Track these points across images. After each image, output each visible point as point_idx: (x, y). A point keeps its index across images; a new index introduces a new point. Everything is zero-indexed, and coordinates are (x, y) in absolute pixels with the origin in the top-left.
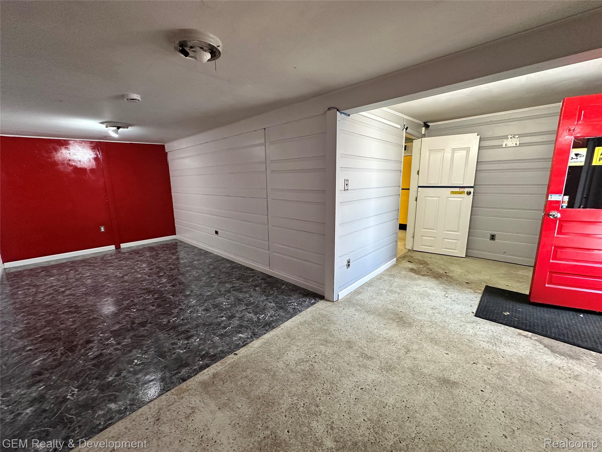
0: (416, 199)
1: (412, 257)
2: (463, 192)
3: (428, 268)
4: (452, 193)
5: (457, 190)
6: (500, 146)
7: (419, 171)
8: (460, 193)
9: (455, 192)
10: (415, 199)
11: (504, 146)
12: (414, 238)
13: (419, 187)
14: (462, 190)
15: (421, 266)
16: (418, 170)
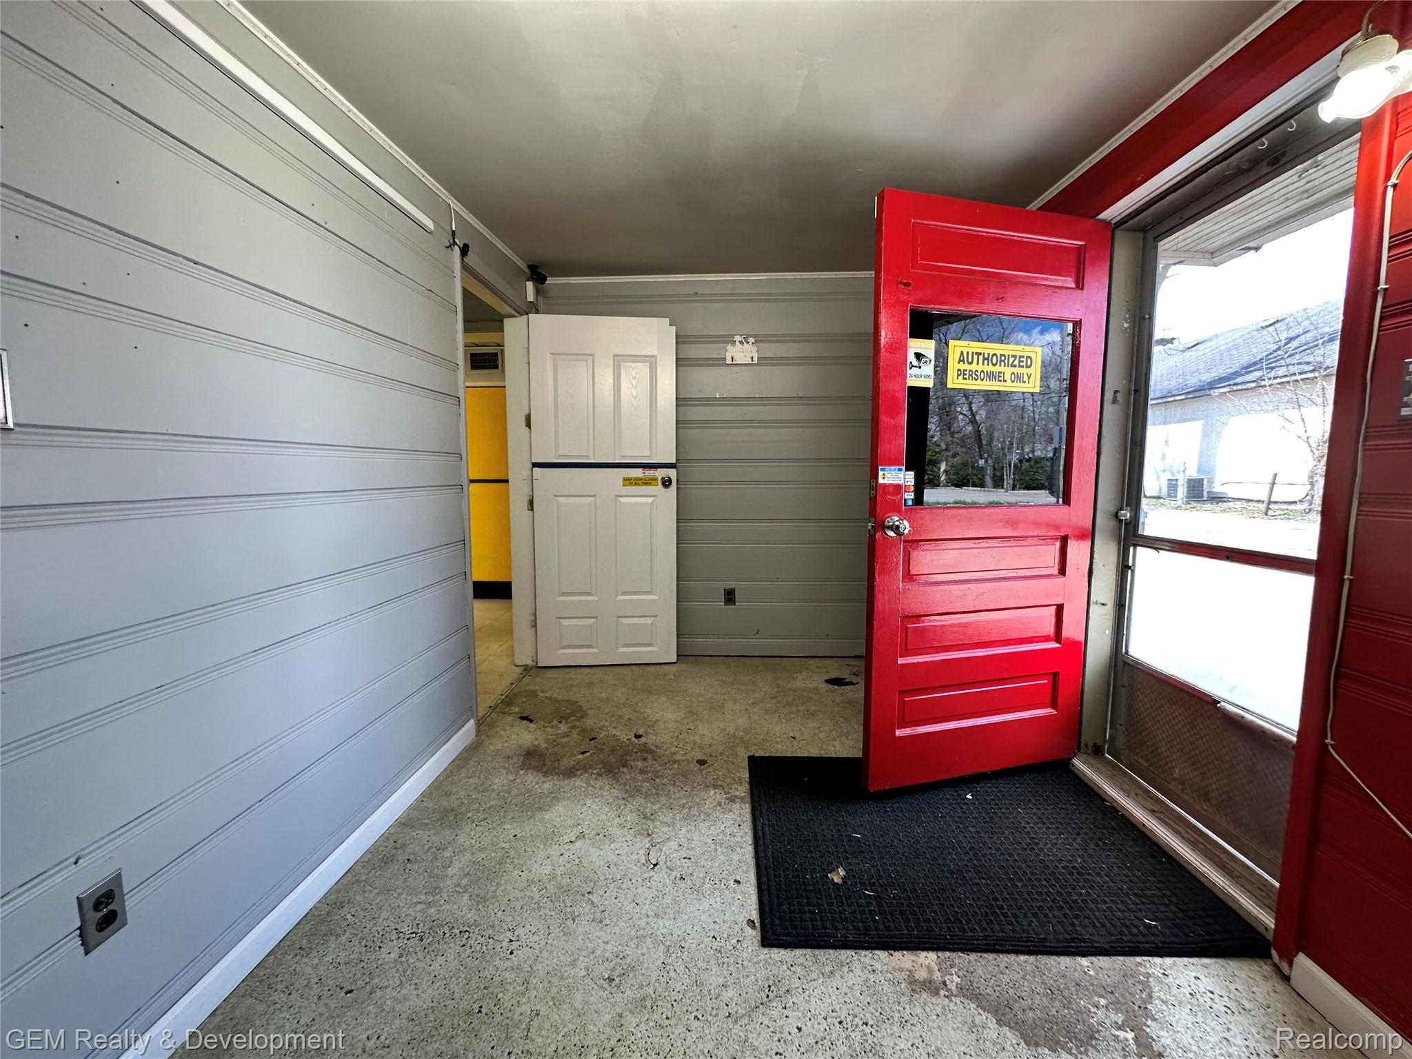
0: (531, 502)
1: (533, 693)
2: (652, 480)
3: (584, 731)
4: (628, 481)
5: (637, 473)
6: (721, 362)
7: (529, 415)
8: (648, 482)
9: (635, 480)
10: (525, 504)
11: (729, 361)
12: (535, 626)
13: (535, 465)
14: (650, 473)
15: (563, 728)
16: (527, 412)
